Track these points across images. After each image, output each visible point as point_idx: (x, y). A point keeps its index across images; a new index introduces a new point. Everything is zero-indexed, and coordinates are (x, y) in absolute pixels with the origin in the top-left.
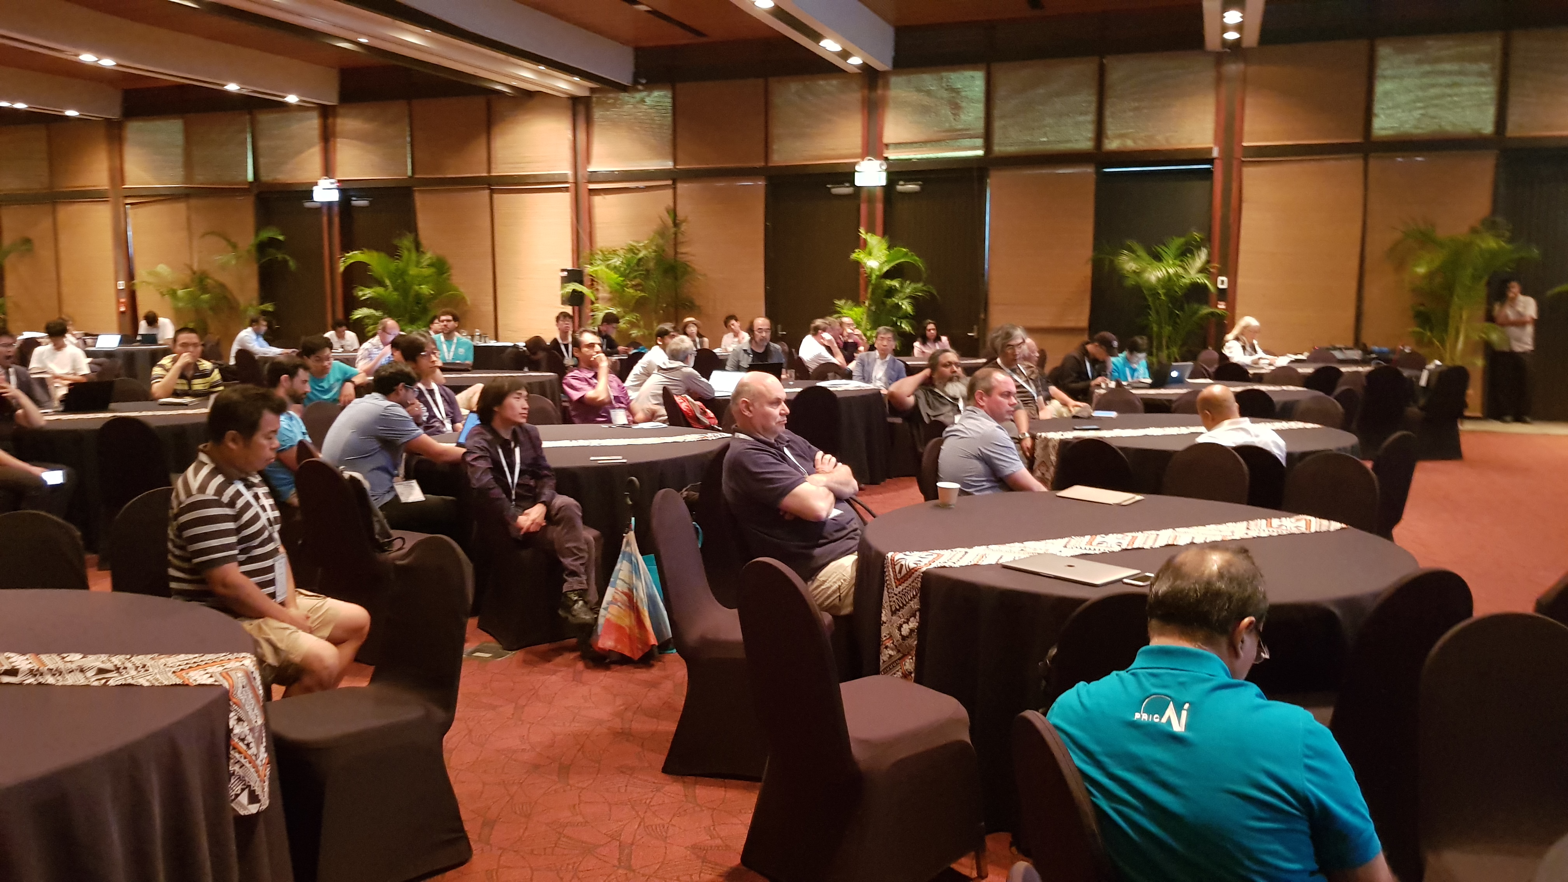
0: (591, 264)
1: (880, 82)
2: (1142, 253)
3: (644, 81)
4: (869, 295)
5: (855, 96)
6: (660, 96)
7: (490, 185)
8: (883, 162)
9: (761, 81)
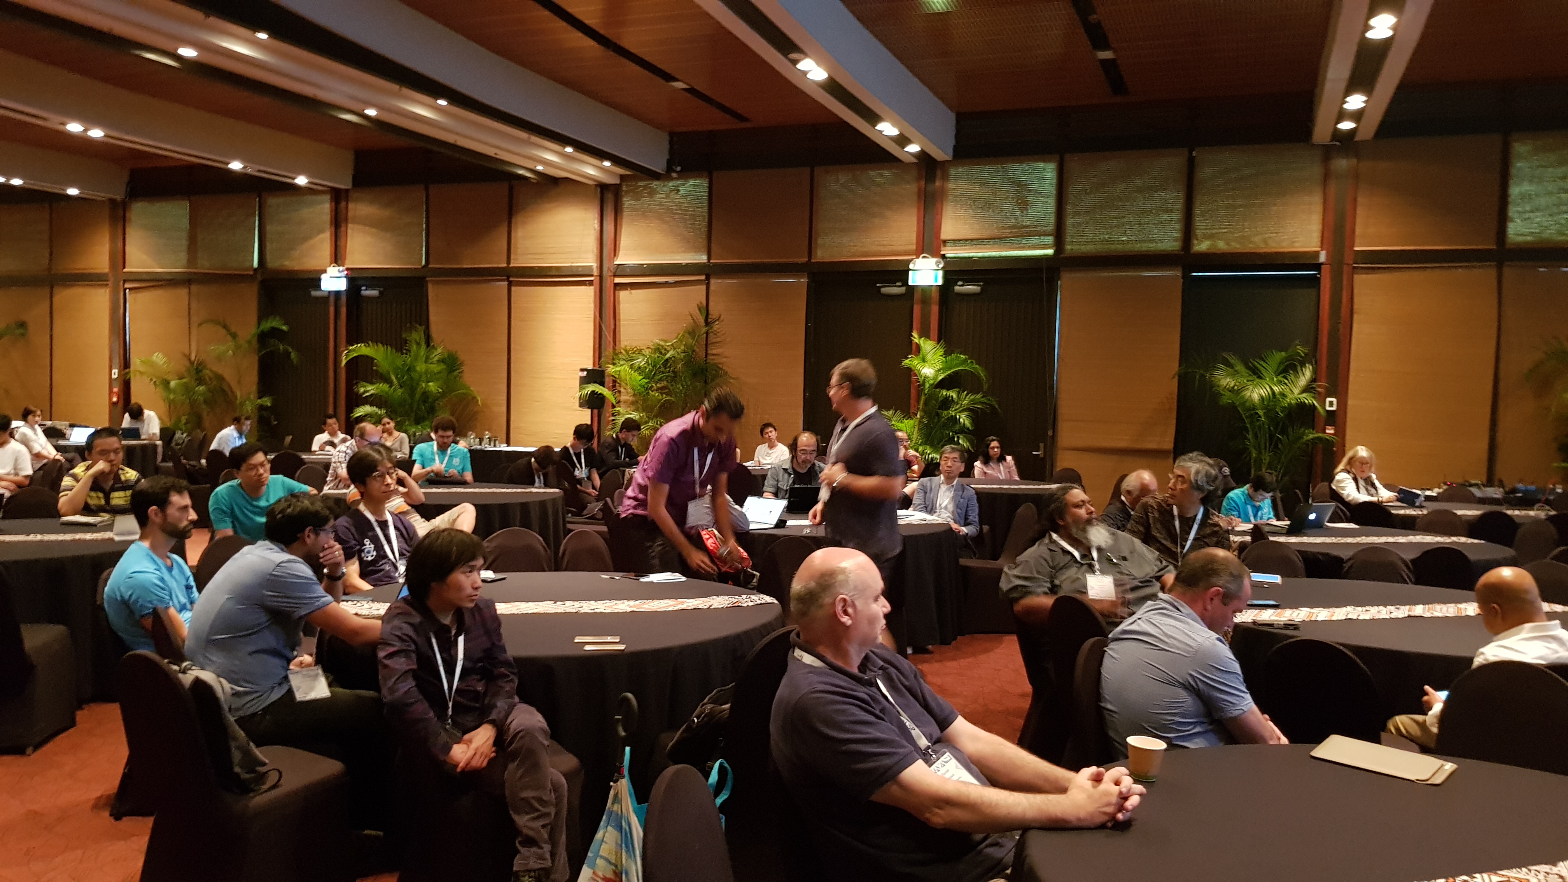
0: (614, 364)
1: (939, 173)
2: (1240, 367)
3: (679, 169)
4: (921, 407)
5: (911, 188)
6: (694, 186)
7: (508, 277)
8: (941, 260)
9: (808, 170)
